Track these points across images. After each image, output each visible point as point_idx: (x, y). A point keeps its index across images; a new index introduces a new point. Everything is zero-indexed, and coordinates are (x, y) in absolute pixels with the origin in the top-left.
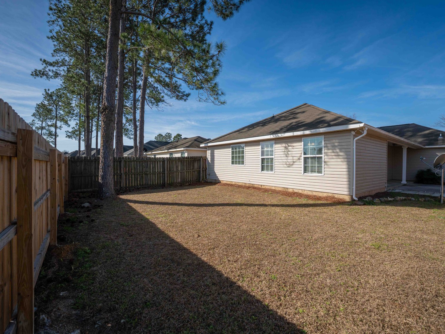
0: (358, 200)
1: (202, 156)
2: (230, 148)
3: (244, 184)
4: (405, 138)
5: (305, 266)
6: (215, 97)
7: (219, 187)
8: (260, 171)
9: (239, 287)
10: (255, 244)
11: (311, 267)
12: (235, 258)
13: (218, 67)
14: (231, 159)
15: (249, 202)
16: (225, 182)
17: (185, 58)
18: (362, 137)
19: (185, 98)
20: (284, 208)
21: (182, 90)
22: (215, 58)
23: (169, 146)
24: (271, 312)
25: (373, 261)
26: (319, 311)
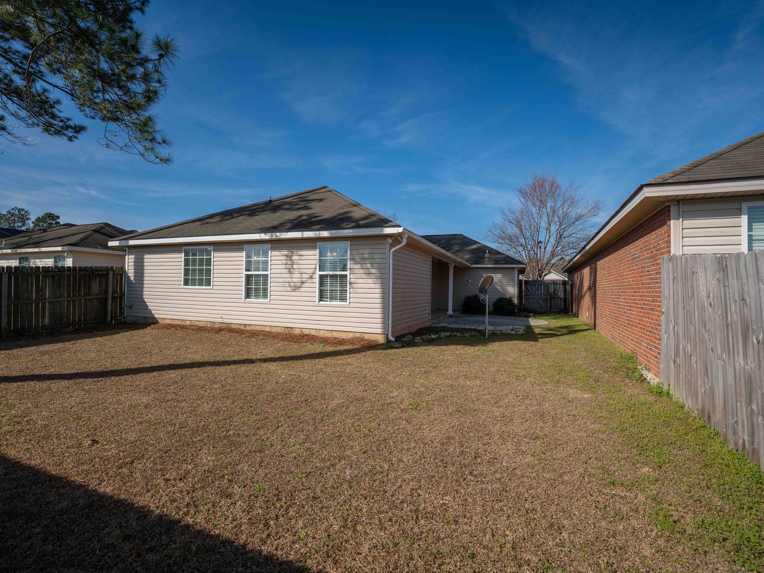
0: (395, 341)
1: (112, 267)
2: (180, 252)
3: (209, 325)
4: (452, 253)
5: (314, 456)
6: (146, 144)
7: (154, 332)
8: (244, 298)
9: (188, 526)
10: (225, 437)
11: (323, 456)
12: (182, 471)
13: (158, 85)
14: (183, 275)
15: (218, 359)
16: (167, 322)
17: (73, 44)
18: (401, 248)
19: (71, 134)
20: (284, 363)
21: (61, 114)
22: (150, 66)
23: (16, 240)
24: (250, 555)
25: (409, 427)
26: (332, 525)
